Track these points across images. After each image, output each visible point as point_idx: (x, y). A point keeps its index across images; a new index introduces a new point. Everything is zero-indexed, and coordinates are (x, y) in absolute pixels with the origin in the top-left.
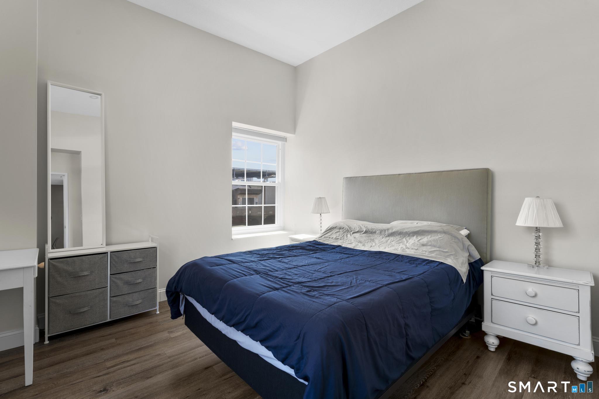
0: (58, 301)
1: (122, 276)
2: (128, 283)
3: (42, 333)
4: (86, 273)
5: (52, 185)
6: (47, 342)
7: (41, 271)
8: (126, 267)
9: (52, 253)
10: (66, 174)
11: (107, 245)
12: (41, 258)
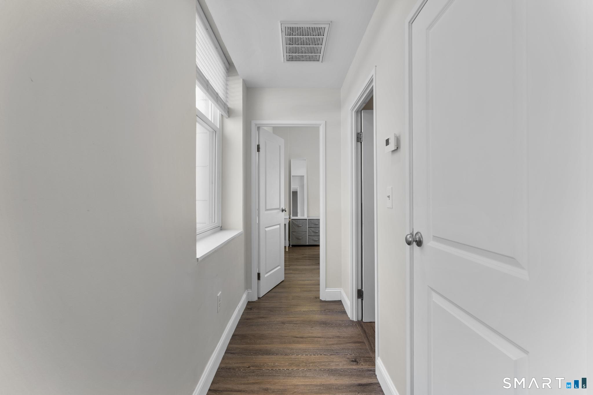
0: (294, 233)
1: (311, 228)
2: (313, 232)
3: (290, 245)
4: (301, 225)
5: (292, 192)
6: (291, 246)
7: (290, 221)
8: (313, 226)
9: (292, 218)
10: (298, 187)
11: (307, 217)
12: (290, 218)
